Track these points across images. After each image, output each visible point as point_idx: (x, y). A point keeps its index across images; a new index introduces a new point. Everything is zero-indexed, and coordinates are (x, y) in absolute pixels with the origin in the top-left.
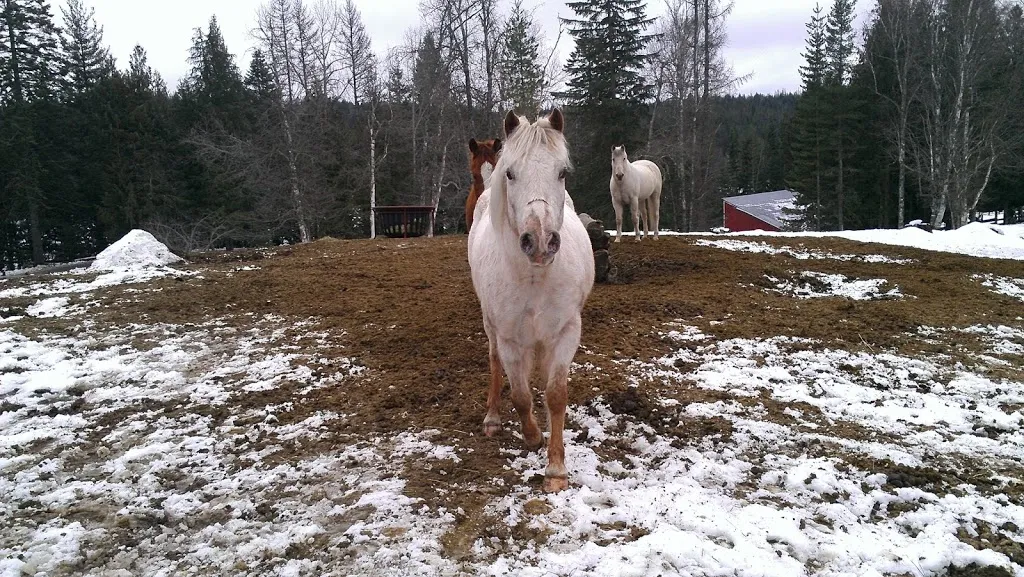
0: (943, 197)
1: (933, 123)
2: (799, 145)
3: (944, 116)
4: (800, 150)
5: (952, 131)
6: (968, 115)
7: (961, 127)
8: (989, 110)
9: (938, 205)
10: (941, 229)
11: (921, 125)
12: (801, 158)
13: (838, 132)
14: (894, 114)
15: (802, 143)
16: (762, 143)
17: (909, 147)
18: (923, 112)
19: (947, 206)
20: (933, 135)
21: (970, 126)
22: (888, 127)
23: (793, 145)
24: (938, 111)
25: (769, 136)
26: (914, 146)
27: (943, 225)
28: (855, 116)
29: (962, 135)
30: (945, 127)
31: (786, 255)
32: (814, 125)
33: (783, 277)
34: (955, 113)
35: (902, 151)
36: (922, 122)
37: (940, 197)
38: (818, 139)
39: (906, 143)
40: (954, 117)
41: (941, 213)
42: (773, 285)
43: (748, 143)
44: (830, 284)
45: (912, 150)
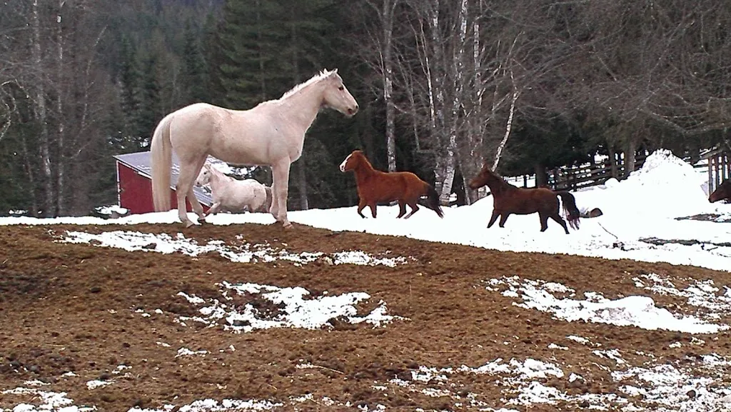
0: (451, 153)
1: (430, 40)
2: (233, 69)
3: (445, 30)
4: (234, 76)
5: (457, 53)
6: (477, 27)
7: (468, 48)
8: (504, 22)
9: (444, 167)
10: (451, 204)
11: (413, 42)
12: (238, 90)
13: (293, 50)
14: (373, 22)
15: (237, 64)
16: (176, 64)
17: (397, 75)
18: (415, 23)
19: (457, 168)
20: (430, 57)
21: (481, 45)
22: (365, 43)
23: (224, 68)
24: (435, 21)
25: (187, 52)
26: (405, 75)
27: (453, 198)
28: (317, 25)
29: (472, 59)
30: (447, 45)
31: (214, 255)
32: (255, 37)
33: (210, 295)
34: (458, 25)
35: (389, 82)
36: (414, 38)
37: (445, 155)
38: (262, 59)
39: (393, 70)
40: (458, 31)
41: (450, 181)
42: (193, 310)
43: (152, 62)
44: (283, 305)
45: (401, 80)
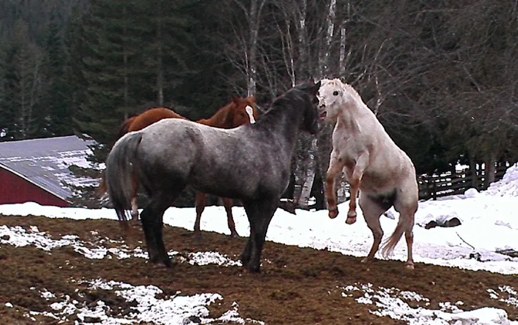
0: (312, 157)
1: (296, 41)
2: (96, 62)
3: (312, 31)
4: (97, 70)
5: (323, 56)
6: (343, 31)
7: (335, 51)
8: (371, 27)
9: (304, 170)
10: (308, 208)
11: (278, 43)
12: (100, 84)
13: (157, 45)
14: (241, 22)
15: (101, 58)
16: (38, 54)
17: (261, 76)
18: (282, 24)
19: (317, 172)
20: (295, 59)
21: (347, 50)
22: (231, 42)
23: (87, 61)
24: (302, 23)
25: (50, 43)
26: (269, 75)
27: (312, 202)
28: (183, 22)
29: (337, 63)
30: (313, 48)
31: (68, 251)
32: (119, 30)
33: (61, 291)
34: (325, 28)
35: (253, 83)
36: (280, 39)
37: (306, 158)
38: (126, 54)
39: (258, 70)
40: (325, 35)
41: (309, 184)
42: (44, 305)
43: (14, 51)
44: (135, 303)
45: (265, 80)
